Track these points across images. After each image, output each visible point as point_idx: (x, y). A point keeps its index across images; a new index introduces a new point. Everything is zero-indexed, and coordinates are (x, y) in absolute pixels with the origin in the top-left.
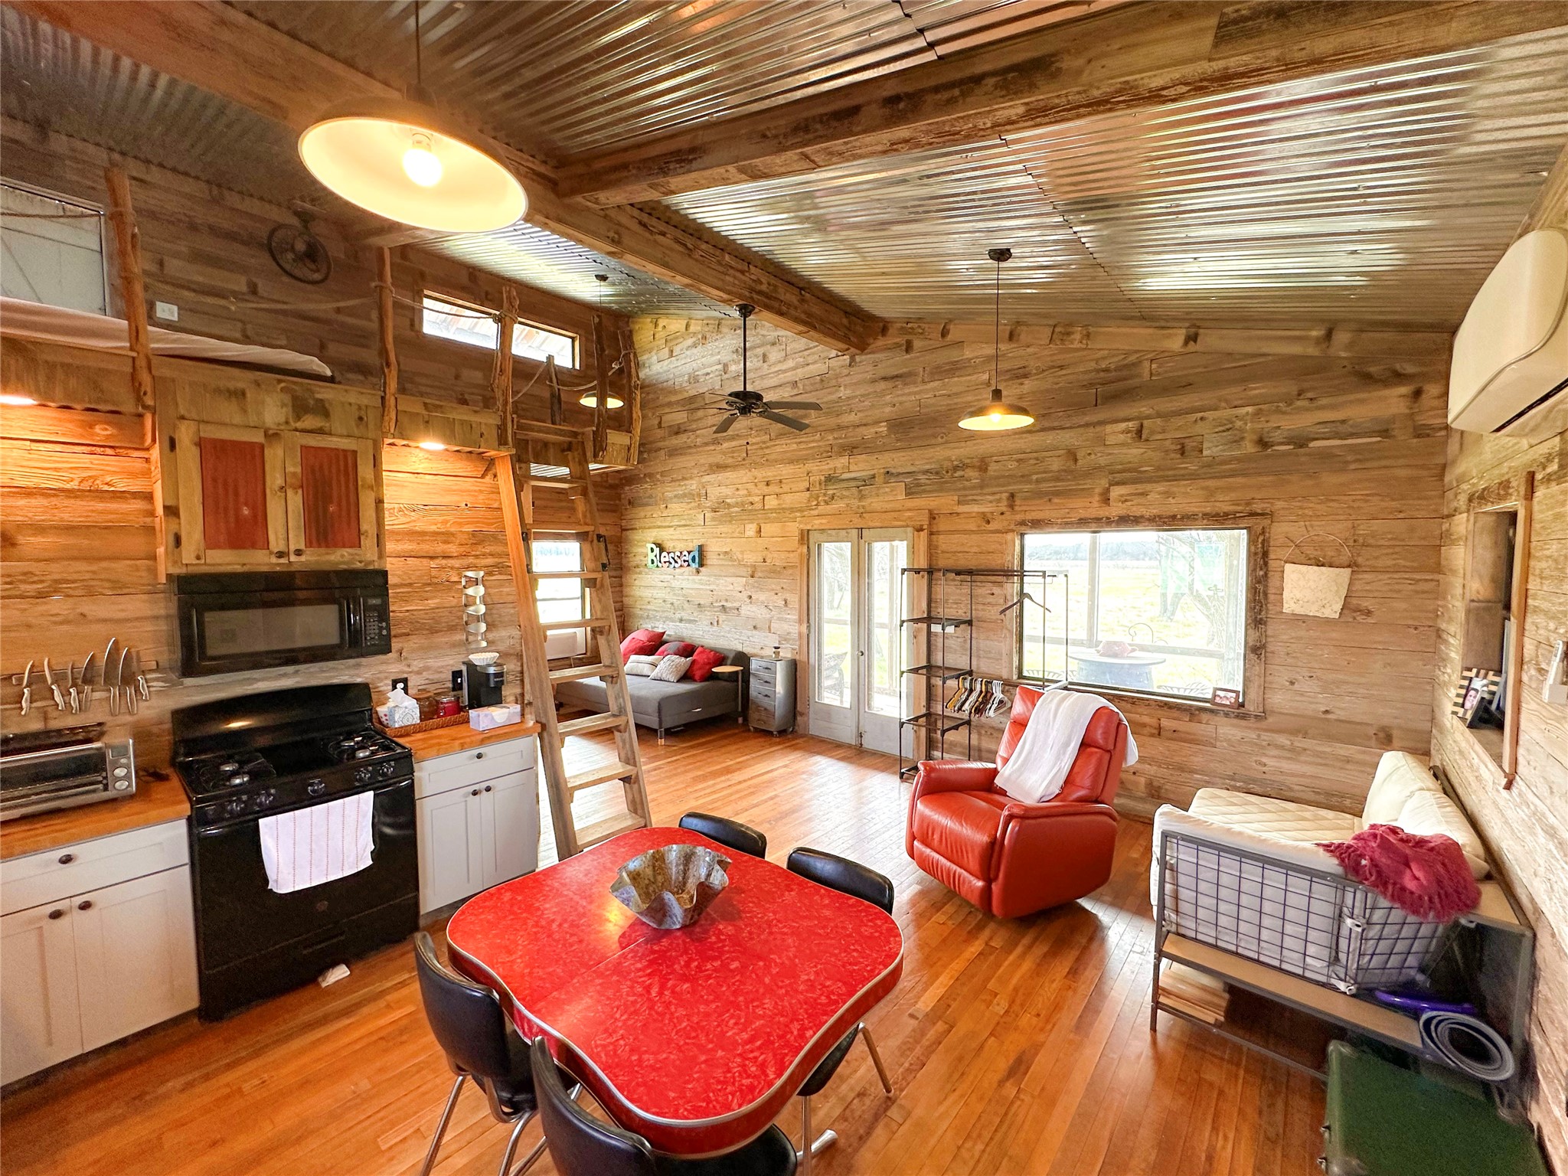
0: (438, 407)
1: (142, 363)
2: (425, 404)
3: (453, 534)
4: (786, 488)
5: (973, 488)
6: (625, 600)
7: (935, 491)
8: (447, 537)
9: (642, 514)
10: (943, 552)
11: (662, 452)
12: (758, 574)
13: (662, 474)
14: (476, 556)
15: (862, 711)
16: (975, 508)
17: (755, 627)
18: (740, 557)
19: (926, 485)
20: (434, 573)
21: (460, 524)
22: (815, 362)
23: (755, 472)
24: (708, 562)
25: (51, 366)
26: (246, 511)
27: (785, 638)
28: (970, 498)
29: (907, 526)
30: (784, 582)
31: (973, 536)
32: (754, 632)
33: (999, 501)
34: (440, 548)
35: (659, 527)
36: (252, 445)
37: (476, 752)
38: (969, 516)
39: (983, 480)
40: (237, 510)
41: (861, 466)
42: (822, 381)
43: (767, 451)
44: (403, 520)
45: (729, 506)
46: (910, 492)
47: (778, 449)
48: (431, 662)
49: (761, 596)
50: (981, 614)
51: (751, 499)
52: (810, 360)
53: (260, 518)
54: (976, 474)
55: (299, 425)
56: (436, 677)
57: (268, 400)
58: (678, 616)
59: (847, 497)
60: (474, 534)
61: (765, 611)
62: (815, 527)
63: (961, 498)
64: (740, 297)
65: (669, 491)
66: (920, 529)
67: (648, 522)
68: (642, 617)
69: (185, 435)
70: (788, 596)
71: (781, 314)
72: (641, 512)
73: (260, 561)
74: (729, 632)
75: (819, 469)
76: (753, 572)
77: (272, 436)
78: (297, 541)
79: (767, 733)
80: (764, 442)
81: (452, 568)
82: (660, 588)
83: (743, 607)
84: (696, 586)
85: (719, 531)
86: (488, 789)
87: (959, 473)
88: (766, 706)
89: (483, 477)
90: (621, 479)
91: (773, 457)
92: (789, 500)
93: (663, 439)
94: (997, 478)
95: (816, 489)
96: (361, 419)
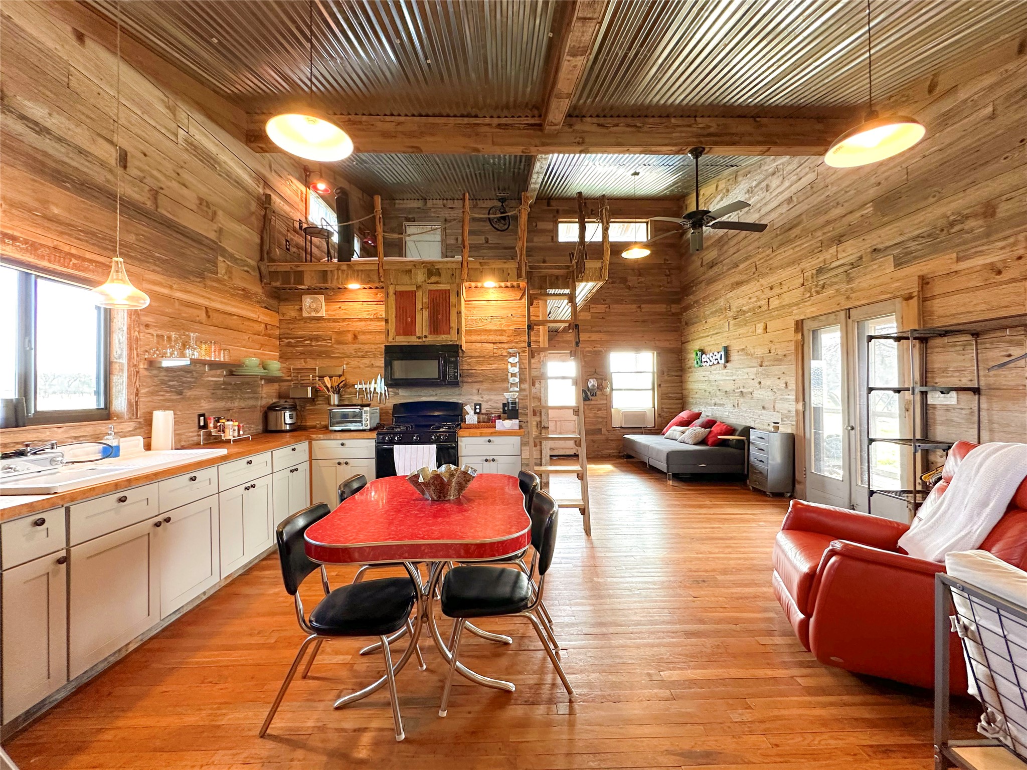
0: (485, 263)
1: (381, 264)
2: (480, 263)
3: (505, 331)
4: (785, 288)
5: (979, 238)
6: (685, 392)
7: (930, 254)
8: (501, 332)
9: (693, 330)
10: (939, 317)
11: (703, 284)
12: (765, 363)
13: (704, 299)
14: (517, 342)
15: (853, 484)
16: (980, 261)
17: (763, 408)
18: (752, 351)
19: (917, 251)
20: (495, 351)
21: (509, 326)
22: (807, 174)
23: (762, 281)
24: (732, 358)
25: (358, 271)
26: (409, 320)
27: (785, 417)
28: (973, 250)
29: (895, 297)
30: (783, 368)
31: (978, 293)
32: (764, 411)
33: (1014, 244)
34: (498, 338)
35: (702, 337)
36: (412, 292)
37: (488, 438)
38: (970, 271)
39: (988, 227)
40: (407, 319)
41: (849, 251)
42: (812, 188)
43: (771, 262)
44: (481, 324)
45: (745, 312)
46: (899, 263)
47: (779, 257)
48: (492, 397)
49: (767, 382)
50: (991, 380)
51: (759, 304)
52: (802, 174)
53: (414, 322)
54: (980, 222)
55: (429, 281)
56: (495, 405)
57: (419, 273)
58: (713, 402)
59: (836, 283)
60: (515, 330)
61: (770, 393)
62: (808, 316)
63: (961, 254)
64: (688, 145)
65: (708, 309)
66: (909, 298)
67: (696, 336)
68: (692, 404)
69: (391, 290)
70: (787, 379)
71: (733, 144)
72: (692, 329)
73: (413, 340)
74: (746, 411)
75: (811, 264)
76: (762, 362)
77: (418, 287)
78: (426, 332)
79: (763, 493)
80: (768, 256)
81: (504, 348)
82: (703, 382)
83: (755, 392)
84: (724, 378)
85: (737, 333)
86: (493, 460)
87: (957, 228)
88: (760, 470)
89: (520, 299)
90: (681, 308)
91: (775, 265)
92: (787, 299)
93: (704, 273)
94: (1010, 218)
95: (809, 284)
96: (453, 275)
